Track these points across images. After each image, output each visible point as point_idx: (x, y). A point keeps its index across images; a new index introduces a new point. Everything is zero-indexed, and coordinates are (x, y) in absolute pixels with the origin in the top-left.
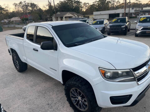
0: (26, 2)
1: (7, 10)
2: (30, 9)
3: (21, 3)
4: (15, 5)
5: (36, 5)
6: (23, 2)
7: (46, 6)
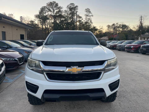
0: (118, 24)
1: (101, 31)
2: (121, 29)
3: (114, 25)
4: (109, 26)
5: (127, 26)
6: (115, 24)
7: (136, 27)
